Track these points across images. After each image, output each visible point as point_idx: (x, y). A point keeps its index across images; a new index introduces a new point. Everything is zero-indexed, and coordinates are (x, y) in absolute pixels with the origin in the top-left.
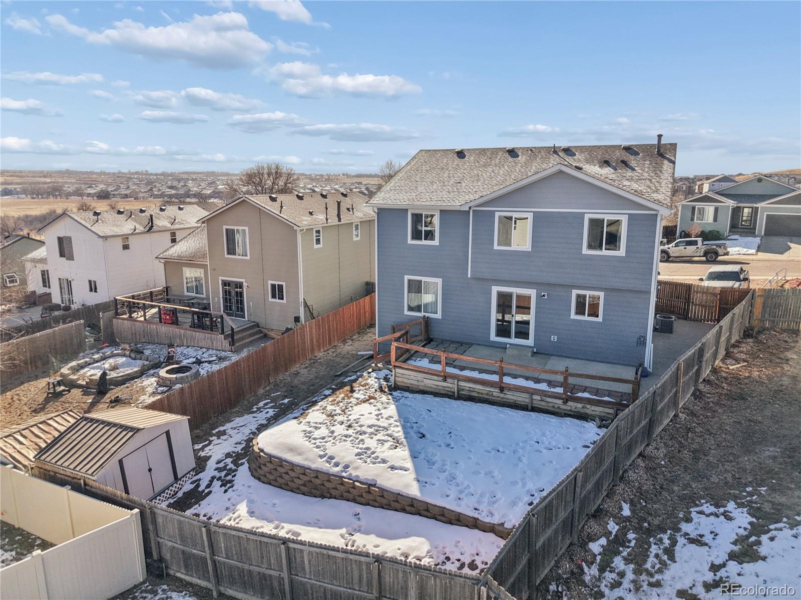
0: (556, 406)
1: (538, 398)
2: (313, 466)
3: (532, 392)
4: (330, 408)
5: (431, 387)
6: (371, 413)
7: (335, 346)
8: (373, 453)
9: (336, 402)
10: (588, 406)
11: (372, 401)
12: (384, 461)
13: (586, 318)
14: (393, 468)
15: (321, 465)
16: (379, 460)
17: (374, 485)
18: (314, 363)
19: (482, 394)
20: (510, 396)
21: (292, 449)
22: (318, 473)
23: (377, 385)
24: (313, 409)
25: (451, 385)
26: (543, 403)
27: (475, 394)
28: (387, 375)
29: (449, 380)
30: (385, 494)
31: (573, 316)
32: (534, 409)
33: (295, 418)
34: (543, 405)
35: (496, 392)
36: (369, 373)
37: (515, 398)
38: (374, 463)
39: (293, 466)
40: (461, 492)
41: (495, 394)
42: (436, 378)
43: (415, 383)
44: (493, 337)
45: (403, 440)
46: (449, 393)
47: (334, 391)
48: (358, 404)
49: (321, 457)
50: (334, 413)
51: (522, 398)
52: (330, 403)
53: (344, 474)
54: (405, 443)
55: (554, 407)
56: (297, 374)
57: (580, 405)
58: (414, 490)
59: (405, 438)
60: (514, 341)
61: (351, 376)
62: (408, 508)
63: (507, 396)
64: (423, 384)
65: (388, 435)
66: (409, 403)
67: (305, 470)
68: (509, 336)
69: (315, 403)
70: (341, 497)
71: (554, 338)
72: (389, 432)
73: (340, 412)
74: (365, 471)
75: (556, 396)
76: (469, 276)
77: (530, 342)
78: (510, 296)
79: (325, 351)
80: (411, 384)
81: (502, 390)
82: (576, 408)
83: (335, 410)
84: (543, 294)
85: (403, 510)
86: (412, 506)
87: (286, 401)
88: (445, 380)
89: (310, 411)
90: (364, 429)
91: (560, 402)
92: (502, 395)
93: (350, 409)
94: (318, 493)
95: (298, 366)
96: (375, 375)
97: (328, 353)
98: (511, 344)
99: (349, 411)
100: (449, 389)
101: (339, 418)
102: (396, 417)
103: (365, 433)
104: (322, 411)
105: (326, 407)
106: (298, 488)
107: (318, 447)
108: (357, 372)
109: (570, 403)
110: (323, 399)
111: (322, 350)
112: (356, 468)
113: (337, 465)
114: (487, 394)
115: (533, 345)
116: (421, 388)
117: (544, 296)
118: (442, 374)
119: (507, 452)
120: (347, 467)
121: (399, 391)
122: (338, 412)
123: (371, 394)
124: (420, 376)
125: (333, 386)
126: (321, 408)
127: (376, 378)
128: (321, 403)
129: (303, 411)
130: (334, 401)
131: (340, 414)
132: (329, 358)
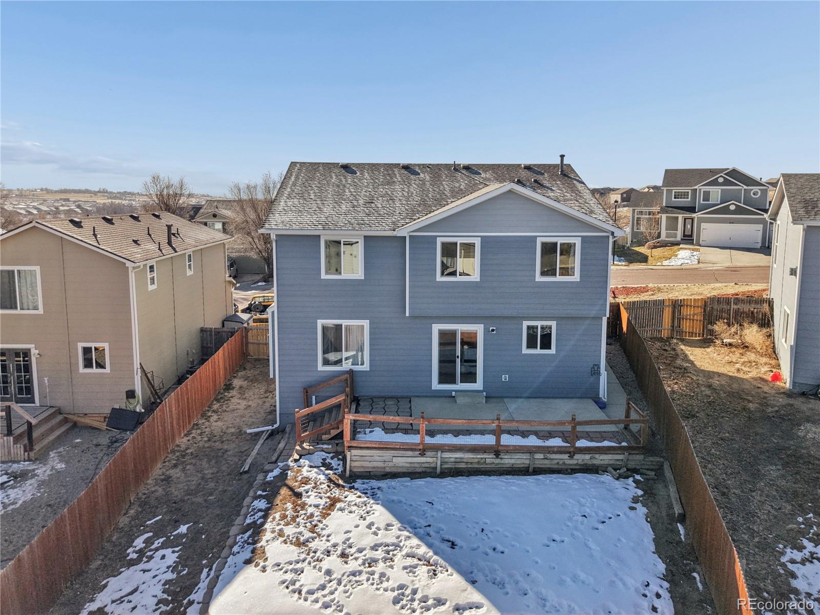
0: (561, 462)
1: (541, 456)
3: (531, 450)
4: (290, 530)
5: (403, 467)
6: (357, 526)
7: (197, 425)
8: (415, 591)
9: (289, 519)
10: (597, 456)
11: (338, 505)
12: (440, 601)
13: (538, 351)
14: (458, 608)
16: (431, 601)
18: (183, 456)
19: (471, 463)
20: (508, 460)
23: (322, 477)
24: (265, 538)
25: (428, 460)
26: (546, 462)
27: (463, 466)
28: (324, 460)
29: (428, 454)
31: (525, 351)
32: (537, 471)
33: (248, 562)
34: (547, 464)
35: (489, 458)
36: (296, 461)
37: (513, 461)
38: (427, 609)
41: (488, 461)
42: (410, 453)
43: (381, 465)
44: (436, 385)
45: (435, 557)
46: (428, 470)
47: (270, 499)
48: (325, 515)
50: (302, 539)
51: (520, 460)
52: (282, 523)
54: (441, 561)
55: (558, 463)
56: (167, 479)
57: (587, 457)
59: (436, 553)
60: (461, 386)
61: (272, 471)
63: (502, 462)
64: (391, 464)
65: (408, 555)
66: (395, 498)
68: (453, 381)
69: (257, 530)
71: (505, 378)
72: (406, 550)
73: (311, 535)
75: (560, 451)
76: (407, 314)
77: (479, 385)
78: (453, 333)
79: (186, 435)
80: (374, 468)
81: (497, 454)
82: (583, 460)
83: (300, 533)
84: (491, 328)
87: (183, 529)
88: (422, 454)
89: (263, 543)
90: (369, 554)
91: (566, 456)
92: (497, 461)
93: (321, 525)
95: (159, 465)
96: (307, 462)
97: (194, 438)
98: (456, 391)
99: (322, 529)
100: (426, 465)
101: (319, 545)
102: (397, 524)
103: (376, 561)
104: (281, 539)
105: (281, 530)
107: (326, 605)
108: (276, 462)
109: (577, 456)
110: (265, 517)
111: (182, 435)
114: (478, 463)
115: (482, 388)
116: (388, 470)
117: (493, 330)
118: (421, 447)
121: (359, 481)
122: (308, 535)
123: (329, 494)
124: (388, 454)
125: (259, 492)
126: (276, 534)
127: (311, 467)
128: (268, 526)
129: (251, 547)
130: (284, 517)
131: (313, 539)
132: (201, 444)
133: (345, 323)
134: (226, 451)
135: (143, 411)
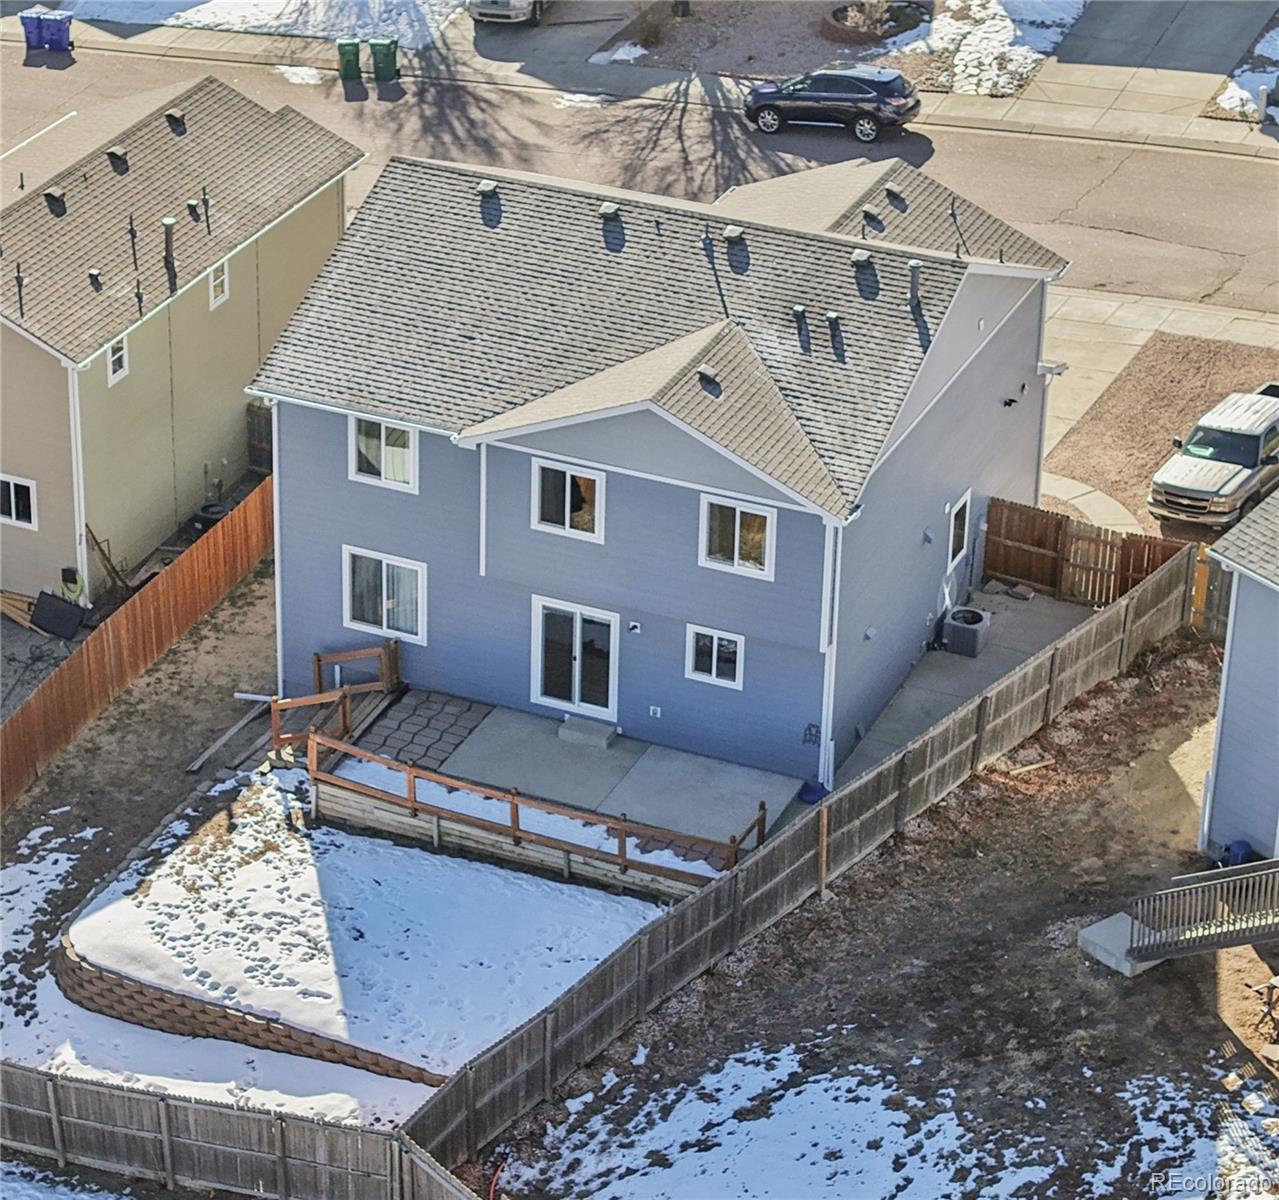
0: (610, 875)
1: (580, 859)
2: (176, 988)
3: (569, 849)
4: (191, 871)
5: (389, 825)
6: (269, 887)
7: (175, 652)
8: (274, 967)
9: (199, 856)
10: (661, 879)
11: (270, 855)
12: (292, 983)
13: (712, 679)
14: (305, 993)
15: (188, 985)
16: (284, 980)
17: (276, 1021)
18: (129, 714)
19: (484, 844)
20: (534, 853)
21: (135, 958)
22: (184, 1000)
23: (280, 809)
24: (158, 872)
25: (425, 825)
26: (587, 869)
27: (471, 844)
28: (302, 783)
29: (421, 815)
30: (293, 1034)
31: (690, 673)
32: (574, 879)
33: (128, 893)
34: (588, 871)
35: (507, 844)
36: (263, 774)
37: (541, 856)
38: (276, 985)
39: (142, 988)
40: (406, 1032)
41: (505, 847)
42: (398, 809)
43: (359, 814)
44: (537, 696)
45: (326, 942)
46: (424, 838)
47: (195, 825)
48: (243, 863)
49: (188, 972)
50: (199, 883)
51: (554, 858)
52: (189, 859)
53: (228, 1002)
54: (329, 949)
55: (606, 875)
56: (94, 751)
57: (647, 877)
58: (338, 1029)
59: (330, 939)
60: (579, 707)
61: (223, 782)
62: (327, 1055)
63: (525, 852)
64: (372, 817)
65: (299, 934)
66: (341, 865)
67: (162, 995)
68: (568, 698)
69: (157, 858)
70: (225, 1037)
71: (656, 711)
72: (301, 928)
73: (213, 882)
74: (261, 998)
75: (608, 859)
76: (483, 573)
77: (610, 713)
78: (568, 618)
79: (149, 672)
80: (350, 815)
81: (517, 841)
82: (642, 880)
83: (200, 877)
84: (632, 624)
85: (321, 1057)
86: (333, 1050)
87: (89, 833)
88: (415, 814)
89: (152, 877)
90: (258, 920)
91: (616, 868)
92: (518, 850)
93: (229, 874)
94: (186, 1029)
95: (91, 723)
96: (276, 781)
97: (159, 680)
98: (571, 715)
99: (228, 879)
100: (421, 831)
101: (211, 896)
102: (317, 896)
103: (260, 929)
104: (176, 878)
105: (182, 868)
106: (152, 1021)
107: (180, 955)
108: (235, 768)
109: (631, 873)
110: (174, 847)
111: (142, 671)
112: (246, 994)
113: (215, 987)
114: (493, 846)
115: (615, 720)
116: (369, 825)
117: (635, 627)
118: (409, 804)
119: (495, 966)
120: (231, 990)
121: (324, 829)
122: (209, 881)
123: (269, 837)
124: (368, 802)
125: (189, 811)
126: (173, 871)
127: (279, 789)
128: (170, 859)
129: (140, 878)
130: (195, 852)
131: (211, 887)
132: (163, 698)
133: (387, 559)
134: (193, 723)
135: (90, 606)
